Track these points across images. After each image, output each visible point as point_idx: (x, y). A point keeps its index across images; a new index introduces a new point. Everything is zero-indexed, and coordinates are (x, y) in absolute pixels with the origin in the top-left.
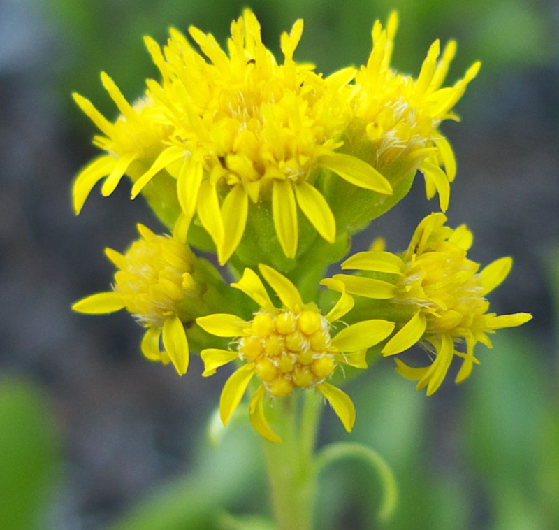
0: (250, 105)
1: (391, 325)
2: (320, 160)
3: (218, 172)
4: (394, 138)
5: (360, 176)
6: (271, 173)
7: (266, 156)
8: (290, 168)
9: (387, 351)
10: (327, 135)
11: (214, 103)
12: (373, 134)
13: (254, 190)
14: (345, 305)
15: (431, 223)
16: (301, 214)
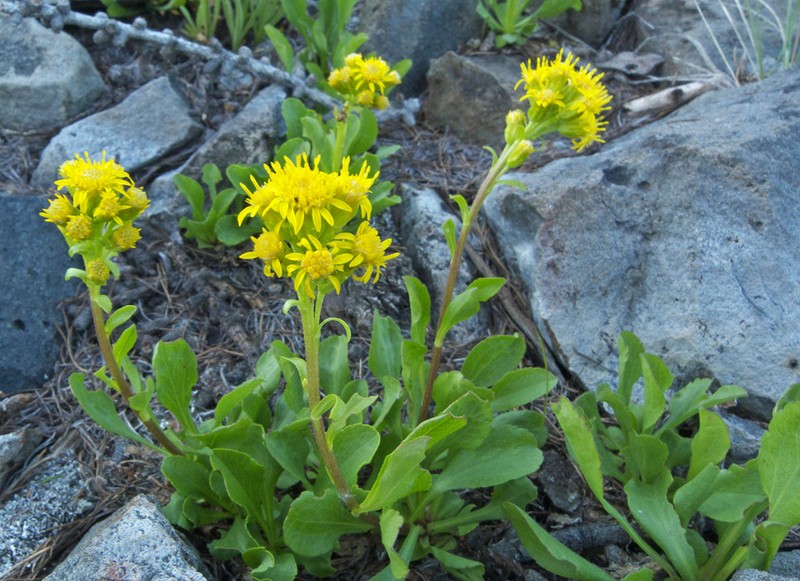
0: (304, 183)
1: (352, 257)
2: (328, 199)
3: (294, 204)
4: (352, 192)
5: (341, 205)
6: (312, 204)
7: (310, 198)
8: (318, 202)
9: (351, 265)
10: (330, 191)
11: (291, 183)
12: (345, 191)
13: (306, 210)
14: (336, 250)
15: (364, 225)
16: (322, 218)
